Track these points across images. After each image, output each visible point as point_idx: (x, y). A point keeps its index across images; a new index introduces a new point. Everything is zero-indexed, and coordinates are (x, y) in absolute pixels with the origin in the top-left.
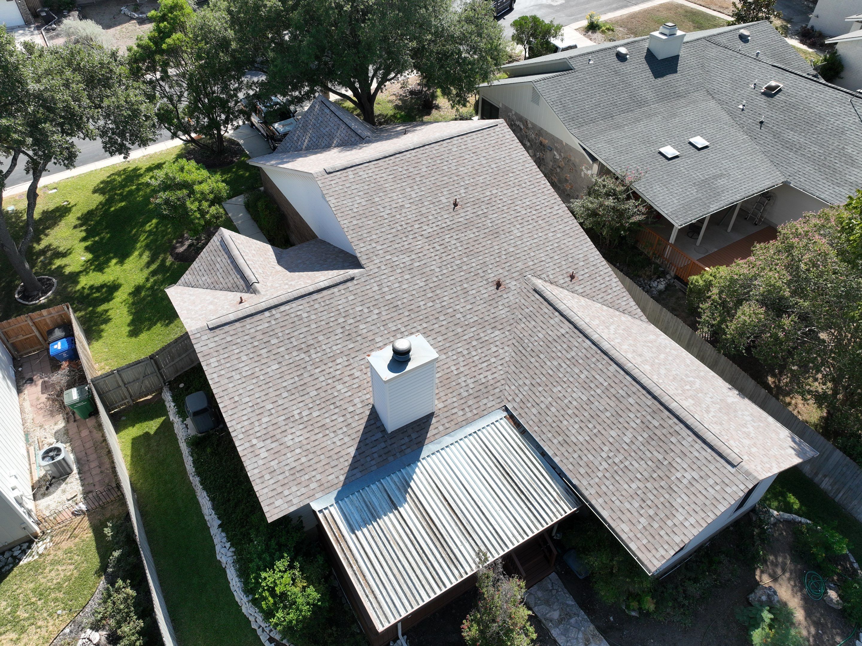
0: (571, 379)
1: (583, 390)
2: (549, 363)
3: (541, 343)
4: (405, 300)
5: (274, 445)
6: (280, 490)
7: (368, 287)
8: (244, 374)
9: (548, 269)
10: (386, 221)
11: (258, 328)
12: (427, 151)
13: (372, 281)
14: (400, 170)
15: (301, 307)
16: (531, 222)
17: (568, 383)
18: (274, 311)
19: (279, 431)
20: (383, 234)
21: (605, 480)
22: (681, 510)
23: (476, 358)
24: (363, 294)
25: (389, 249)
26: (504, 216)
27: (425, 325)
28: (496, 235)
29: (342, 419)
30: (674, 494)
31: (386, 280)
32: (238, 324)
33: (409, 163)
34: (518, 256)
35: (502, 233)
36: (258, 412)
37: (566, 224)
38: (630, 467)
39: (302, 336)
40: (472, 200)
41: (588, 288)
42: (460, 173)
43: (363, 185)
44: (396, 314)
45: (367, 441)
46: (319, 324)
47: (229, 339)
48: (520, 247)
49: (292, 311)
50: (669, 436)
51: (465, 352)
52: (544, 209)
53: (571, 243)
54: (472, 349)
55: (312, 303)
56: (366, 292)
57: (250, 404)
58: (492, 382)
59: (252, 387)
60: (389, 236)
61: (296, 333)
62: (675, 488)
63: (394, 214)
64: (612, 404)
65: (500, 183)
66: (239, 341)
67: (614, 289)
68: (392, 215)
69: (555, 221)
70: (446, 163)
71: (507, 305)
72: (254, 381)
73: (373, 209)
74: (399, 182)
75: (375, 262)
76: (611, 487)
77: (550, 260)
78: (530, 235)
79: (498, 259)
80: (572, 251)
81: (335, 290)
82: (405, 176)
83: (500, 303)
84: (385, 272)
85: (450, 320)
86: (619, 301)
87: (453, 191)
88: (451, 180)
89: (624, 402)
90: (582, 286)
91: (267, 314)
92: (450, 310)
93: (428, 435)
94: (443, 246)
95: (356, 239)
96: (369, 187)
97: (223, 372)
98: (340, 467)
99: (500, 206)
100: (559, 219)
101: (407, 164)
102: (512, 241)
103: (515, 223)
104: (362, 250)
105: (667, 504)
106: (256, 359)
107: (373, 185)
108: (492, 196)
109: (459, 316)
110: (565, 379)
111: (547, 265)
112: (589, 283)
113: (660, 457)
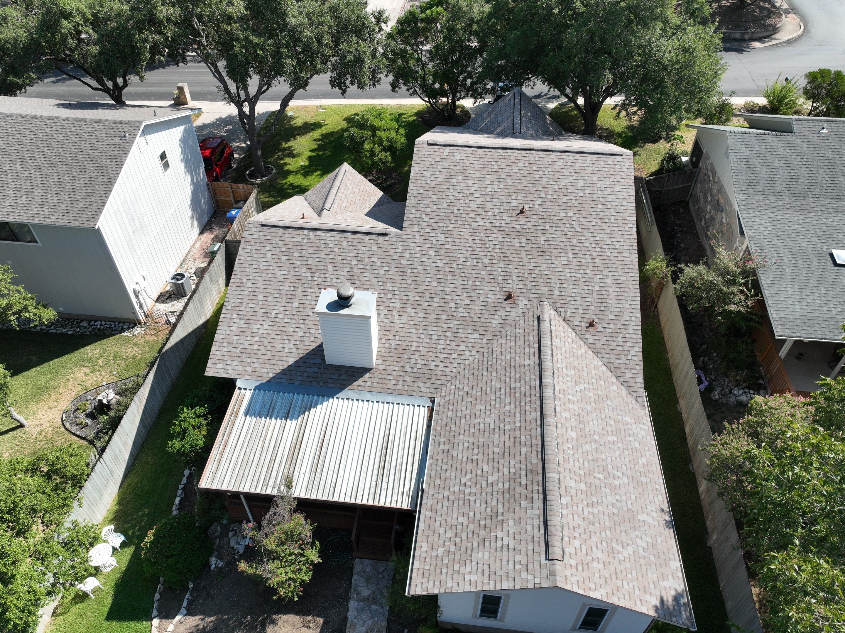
0: (497, 405)
1: (497, 419)
2: (494, 382)
3: (503, 364)
4: (416, 271)
5: (244, 326)
6: (226, 358)
7: (394, 247)
8: (261, 267)
9: (571, 306)
10: (449, 201)
11: (293, 240)
12: (531, 156)
13: (401, 243)
14: (493, 163)
15: (332, 239)
16: (587, 256)
17: (493, 406)
18: (311, 233)
19: (255, 318)
20: (438, 210)
21: (446, 500)
22: (474, 563)
23: (439, 346)
24: (386, 250)
25: (433, 224)
26: (563, 240)
27: (417, 298)
28: (541, 254)
29: (301, 334)
30: (481, 547)
31: (412, 248)
32: (281, 230)
33: (506, 161)
34: (548, 281)
35: (549, 254)
36: (250, 297)
37: (624, 274)
38: (472, 503)
39: (318, 260)
40: (541, 213)
41: (601, 342)
42: (547, 186)
43: (450, 164)
44: (401, 278)
45: (307, 361)
46: (336, 257)
47: (268, 238)
48: (557, 273)
49: (325, 238)
50: (523, 498)
51: (435, 337)
52: (611, 250)
53: (616, 294)
54: (442, 337)
55: (342, 239)
56: (389, 250)
57: (250, 289)
58: (439, 373)
59: (259, 278)
60: (442, 214)
61: (315, 256)
62: (487, 544)
63: (459, 198)
64: (507, 445)
65: (582, 209)
66: (274, 242)
67: (629, 357)
68: (457, 198)
69: (615, 266)
70: (541, 172)
71: (504, 317)
72: (264, 275)
73: (444, 187)
74: (484, 173)
75: (414, 230)
76: (445, 508)
77: (579, 299)
78: (577, 268)
79: (526, 275)
80: (610, 301)
81: (367, 237)
82: (494, 170)
83: (499, 313)
84: (416, 241)
85: (442, 304)
86: (626, 371)
87: (529, 199)
88: (535, 189)
89: (517, 448)
90: (596, 338)
91: (306, 232)
92: (449, 297)
93: (355, 384)
94: (483, 242)
95: (413, 205)
96: (456, 168)
97: (249, 259)
98: (275, 367)
99: (566, 229)
100: (620, 267)
101: (503, 160)
102: (553, 266)
103: (569, 251)
104: (411, 216)
105: (469, 551)
106: (276, 260)
107: (458, 167)
108: (565, 218)
109: (452, 305)
110: (493, 403)
111: (573, 302)
112: (605, 338)
113: (501, 510)
